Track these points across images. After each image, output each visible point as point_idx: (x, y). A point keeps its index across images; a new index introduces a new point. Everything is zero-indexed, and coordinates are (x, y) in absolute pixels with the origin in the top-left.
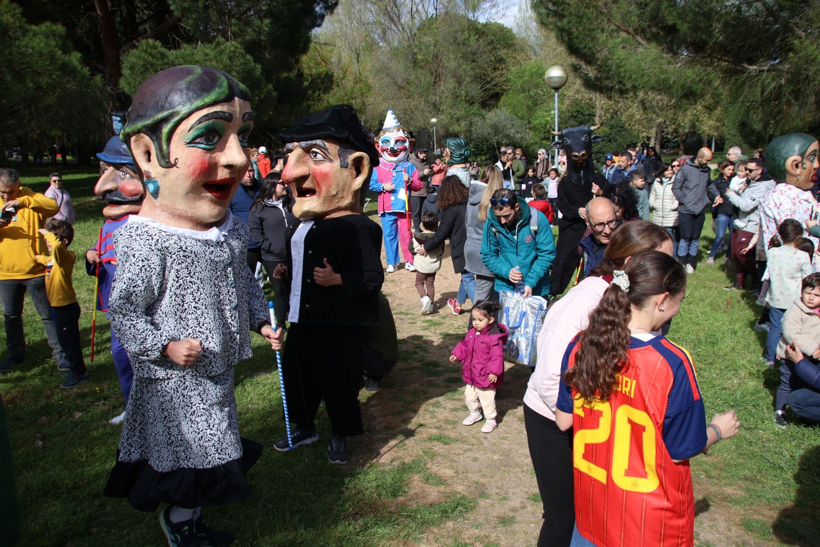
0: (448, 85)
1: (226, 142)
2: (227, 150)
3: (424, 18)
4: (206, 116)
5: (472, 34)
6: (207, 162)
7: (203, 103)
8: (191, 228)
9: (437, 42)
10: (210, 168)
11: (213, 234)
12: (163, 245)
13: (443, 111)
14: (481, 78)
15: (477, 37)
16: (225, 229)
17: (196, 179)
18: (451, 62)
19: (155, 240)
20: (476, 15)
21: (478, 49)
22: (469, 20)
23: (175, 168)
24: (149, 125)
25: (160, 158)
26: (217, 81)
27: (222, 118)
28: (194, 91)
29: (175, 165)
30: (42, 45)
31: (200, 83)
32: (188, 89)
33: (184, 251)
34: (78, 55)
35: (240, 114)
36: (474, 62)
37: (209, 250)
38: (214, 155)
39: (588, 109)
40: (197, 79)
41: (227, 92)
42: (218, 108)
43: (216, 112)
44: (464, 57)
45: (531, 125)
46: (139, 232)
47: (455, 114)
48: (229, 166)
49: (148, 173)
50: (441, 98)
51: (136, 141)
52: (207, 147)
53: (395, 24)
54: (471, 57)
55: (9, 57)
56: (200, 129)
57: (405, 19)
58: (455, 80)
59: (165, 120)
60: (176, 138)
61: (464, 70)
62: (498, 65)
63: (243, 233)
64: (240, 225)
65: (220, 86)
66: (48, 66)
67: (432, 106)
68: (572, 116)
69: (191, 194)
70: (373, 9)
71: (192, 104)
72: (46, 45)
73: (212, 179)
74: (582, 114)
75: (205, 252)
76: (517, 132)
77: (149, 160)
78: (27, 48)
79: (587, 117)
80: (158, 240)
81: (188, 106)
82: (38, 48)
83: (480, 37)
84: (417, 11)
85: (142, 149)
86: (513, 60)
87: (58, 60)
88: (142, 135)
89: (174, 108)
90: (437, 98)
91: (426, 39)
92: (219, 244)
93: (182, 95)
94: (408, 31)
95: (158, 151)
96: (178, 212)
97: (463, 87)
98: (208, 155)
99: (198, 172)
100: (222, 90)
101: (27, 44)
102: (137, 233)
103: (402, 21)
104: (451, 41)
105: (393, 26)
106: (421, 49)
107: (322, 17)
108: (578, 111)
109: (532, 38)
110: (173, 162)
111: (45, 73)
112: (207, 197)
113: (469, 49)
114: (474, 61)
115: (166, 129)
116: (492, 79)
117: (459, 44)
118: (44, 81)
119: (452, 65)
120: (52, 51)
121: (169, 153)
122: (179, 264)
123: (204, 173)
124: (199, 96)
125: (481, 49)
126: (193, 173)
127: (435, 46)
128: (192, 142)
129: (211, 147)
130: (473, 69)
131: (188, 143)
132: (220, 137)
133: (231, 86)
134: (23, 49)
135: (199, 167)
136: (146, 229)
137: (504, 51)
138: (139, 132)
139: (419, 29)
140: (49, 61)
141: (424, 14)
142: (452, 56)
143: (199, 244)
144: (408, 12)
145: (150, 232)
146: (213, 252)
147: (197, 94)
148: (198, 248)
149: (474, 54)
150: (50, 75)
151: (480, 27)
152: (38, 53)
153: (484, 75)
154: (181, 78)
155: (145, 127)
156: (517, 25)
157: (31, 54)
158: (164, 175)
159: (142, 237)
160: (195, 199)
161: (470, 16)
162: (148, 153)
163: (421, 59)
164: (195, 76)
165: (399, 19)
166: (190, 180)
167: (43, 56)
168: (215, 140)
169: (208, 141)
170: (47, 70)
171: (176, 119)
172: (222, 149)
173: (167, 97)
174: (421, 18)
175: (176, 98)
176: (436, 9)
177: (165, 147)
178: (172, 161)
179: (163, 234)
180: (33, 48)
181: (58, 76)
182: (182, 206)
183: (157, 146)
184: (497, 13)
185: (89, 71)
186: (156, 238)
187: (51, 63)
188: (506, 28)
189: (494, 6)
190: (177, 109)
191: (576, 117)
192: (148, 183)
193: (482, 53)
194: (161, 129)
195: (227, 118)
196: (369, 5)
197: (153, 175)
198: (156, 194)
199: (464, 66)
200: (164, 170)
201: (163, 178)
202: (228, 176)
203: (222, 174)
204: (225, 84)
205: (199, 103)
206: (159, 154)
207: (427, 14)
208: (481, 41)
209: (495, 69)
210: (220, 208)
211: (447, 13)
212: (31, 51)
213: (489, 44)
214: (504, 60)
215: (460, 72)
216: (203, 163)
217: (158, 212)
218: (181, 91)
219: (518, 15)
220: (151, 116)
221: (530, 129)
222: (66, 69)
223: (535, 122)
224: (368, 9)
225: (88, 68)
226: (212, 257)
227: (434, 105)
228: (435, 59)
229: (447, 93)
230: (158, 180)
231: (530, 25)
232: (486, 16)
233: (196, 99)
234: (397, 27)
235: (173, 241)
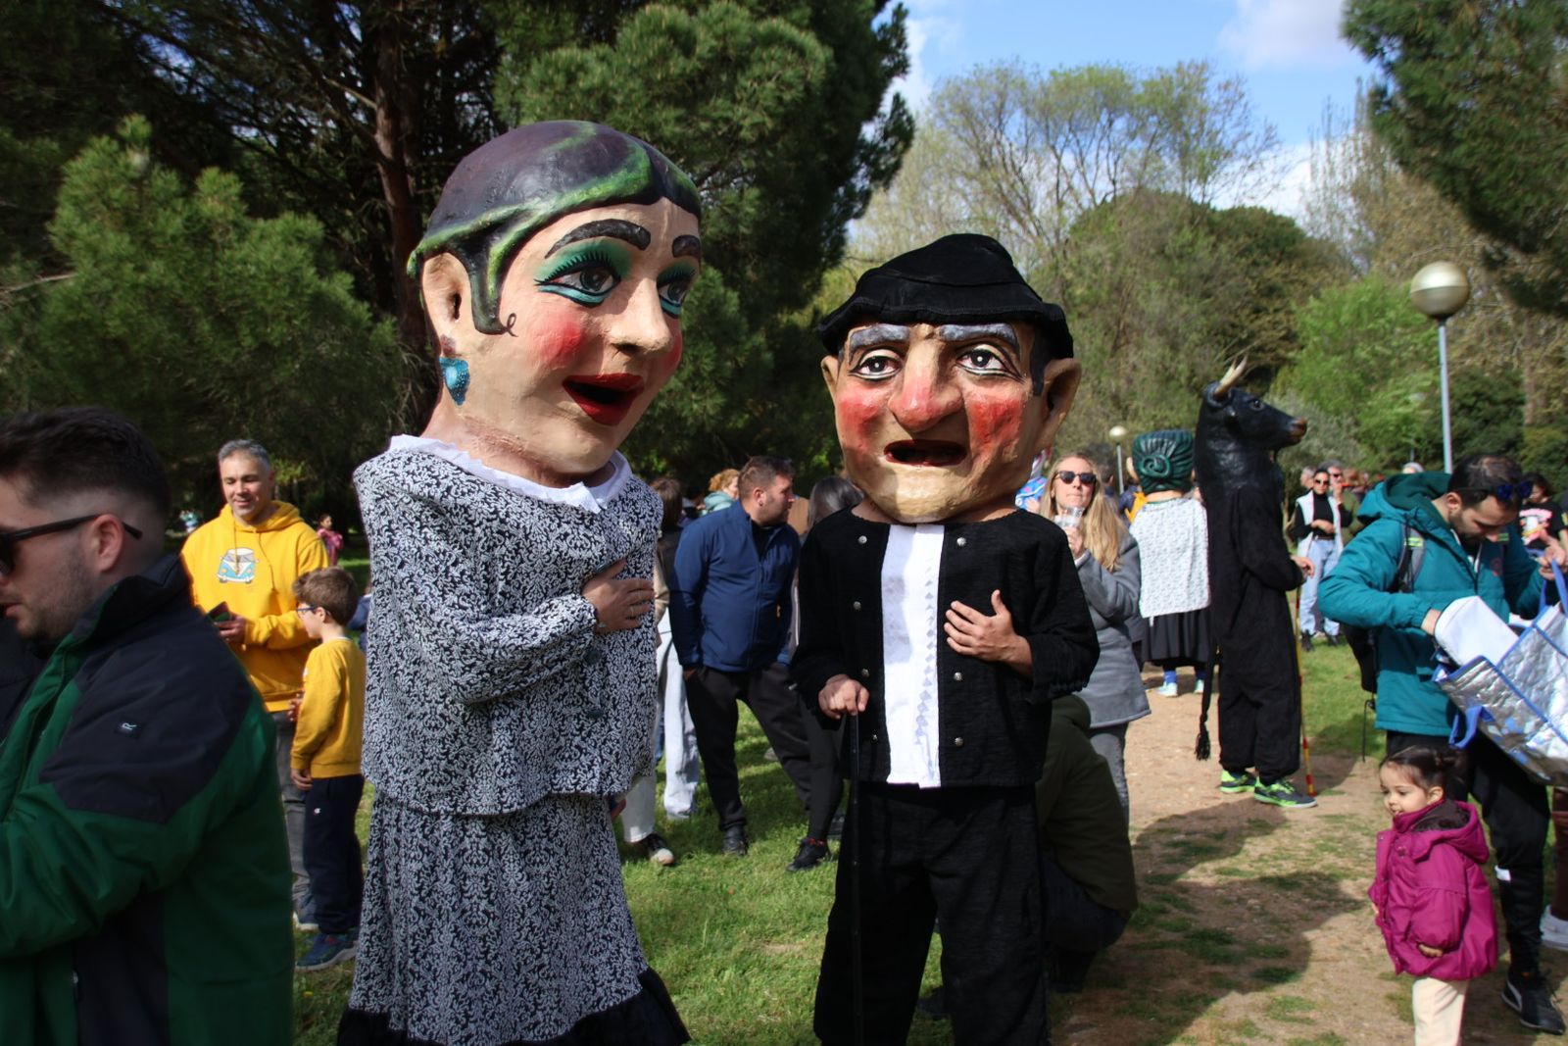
0: (1146, 353)
1: (630, 293)
2: (628, 312)
3: (1086, 204)
4: (588, 226)
5: (1202, 234)
6: (578, 330)
7: (585, 197)
8: (528, 478)
9: (1118, 255)
10: (585, 345)
11: (577, 495)
12: (459, 502)
13: (1136, 411)
14: (1224, 333)
15: (1213, 239)
16: (605, 495)
17: (550, 365)
18: (1153, 299)
19: (442, 489)
20: (1209, 189)
21: (1216, 267)
22: (1193, 205)
23: (507, 335)
24: (464, 234)
25: (478, 310)
26: (627, 156)
27: (624, 236)
28: (571, 170)
29: (507, 329)
30: (277, 257)
31: (587, 154)
32: (558, 164)
33: (502, 521)
34: (347, 279)
35: (667, 234)
36: (1209, 296)
37: (559, 531)
38: (596, 319)
39: (1504, 388)
40: (582, 147)
41: (644, 182)
42: (618, 214)
43: (611, 221)
44: (1183, 287)
45: (1363, 429)
46: (413, 467)
47: (1166, 418)
48: (627, 348)
49: (448, 341)
50: (1130, 381)
51: (434, 270)
52: (584, 297)
53: (1020, 221)
54: (1203, 286)
55: (211, 284)
56: (573, 253)
57: (1042, 206)
58: (1162, 339)
59: (499, 226)
60: (516, 268)
61: (1184, 316)
62: (1264, 302)
63: (647, 510)
64: (641, 495)
65: (631, 167)
66: (285, 299)
67: (1110, 403)
68: (1463, 406)
69: (534, 400)
70: (968, 190)
71: (562, 196)
72: (284, 256)
73: (588, 371)
74: (1489, 400)
75: (548, 531)
76: (1328, 446)
77: (456, 315)
78: (245, 263)
79: (1503, 408)
80: (448, 489)
81: (553, 202)
82: (269, 263)
83: (1219, 239)
84: (1070, 188)
85: (445, 289)
86: (1300, 287)
87: (308, 286)
88: (448, 256)
89: (522, 201)
90: (1122, 382)
91: (1092, 250)
92: (585, 518)
93: (543, 176)
94: (1051, 235)
95: (477, 296)
96: (503, 438)
97: (1181, 356)
98: (584, 316)
99: (555, 351)
100: (632, 176)
101: (248, 255)
102: (407, 468)
103: (1036, 212)
104: (1153, 251)
105: (1014, 225)
106: (1081, 274)
107: (866, 196)
108: (1477, 394)
109: (1348, 236)
110: (504, 323)
111: (278, 315)
112: (570, 412)
113: (1194, 267)
114: (1206, 295)
115: (498, 246)
116: (1252, 335)
117: (1168, 258)
118: (276, 333)
119: (1155, 305)
120: (297, 269)
121: (498, 301)
122: (489, 548)
123: (568, 354)
124: (579, 181)
125: (1223, 267)
126: (545, 352)
127: (1115, 263)
128: (552, 282)
129: (594, 299)
130: (1204, 313)
131: (543, 283)
132: (617, 280)
133: (655, 171)
134: (239, 267)
135: (559, 338)
136: (429, 463)
137: (1278, 270)
138: (440, 250)
139: (1074, 229)
140: (288, 289)
141: (1088, 196)
142: (1155, 286)
143: (538, 511)
144: (1049, 194)
145: (436, 468)
146: (566, 535)
147: (576, 177)
148: (533, 521)
149: (1207, 279)
150: (289, 320)
151: (1216, 218)
152: (267, 273)
153: (1233, 326)
154: (549, 142)
155: (455, 238)
156: (1308, 207)
157: (253, 277)
158: (481, 349)
159: (418, 479)
160: (542, 414)
161: (1196, 194)
162: (456, 299)
163: (1082, 296)
164: (579, 140)
165: (1029, 210)
166: (537, 366)
167: (276, 279)
168: (604, 288)
169: (588, 283)
170: (285, 308)
171: (523, 226)
172: (619, 309)
173: (511, 179)
174: (1080, 205)
175: (530, 181)
176: (1114, 182)
177: (491, 286)
178: (503, 319)
179: (463, 476)
180: (258, 264)
181: (304, 322)
182: (513, 426)
183: (476, 286)
184: (1259, 182)
185: (369, 310)
186: (447, 482)
187: (292, 294)
188: (1280, 217)
189: (1251, 167)
190: (531, 204)
191: (1471, 408)
192: (447, 365)
193: (1227, 275)
194: (487, 247)
195: (639, 239)
196: (959, 183)
197: (458, 348)
198: (459, 392)
199: (1184, 308)
200: (483, 337)
201: (478, 354)
202: (623, 370)
203: (611, 364)
204: (643, 164)
205: (577, 196)
206: (477, 302)
207: (1092, 192)
208: (1223, 248)
209: (1257, 311)
210: (597, 441)
211: (1139, 189)
212: (253, 269)
213: (1241, 254)
214: (1280, 289)
215: (1175, 320)
216: (569, 330)
217: (460, 432)
218: (543, 167)
219: (1308, 185)
220: (472, 217)
221: (1356, 437)
222: (322, 307)
223: (1369, 422)
224: (958, 190)
225: (367, 305)
226: (564, 546)
227: (1115, 398)
228: (1114, 296)
229: (1143, 369)
230: (469, 360)
231: (1341, 205)
232: (1234, 191)
233: (573, 186)
234: (1024, 226)
235: (482, 495)
